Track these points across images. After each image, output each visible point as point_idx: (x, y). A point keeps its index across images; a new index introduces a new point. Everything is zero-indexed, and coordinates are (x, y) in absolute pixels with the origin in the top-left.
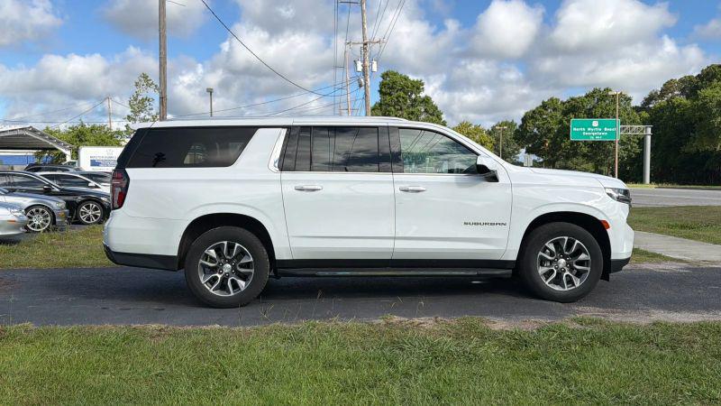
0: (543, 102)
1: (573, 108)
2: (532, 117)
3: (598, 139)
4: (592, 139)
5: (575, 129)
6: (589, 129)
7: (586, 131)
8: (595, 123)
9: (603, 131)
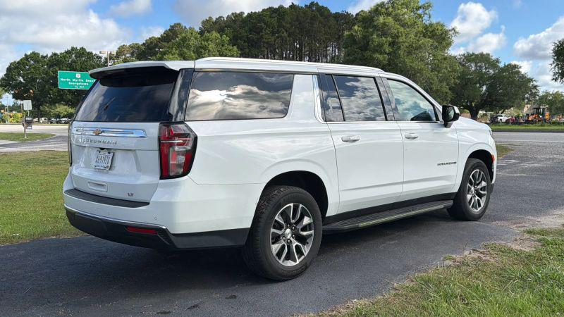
0: (26, 55)
1: (58, 62)
2: (17, 68)
3: (81, 88)
4: (77, 88)
5: (62, 79)
6: (74, 80)
7: (72, 81)
8: (78, 75)
9: (85, 82)
